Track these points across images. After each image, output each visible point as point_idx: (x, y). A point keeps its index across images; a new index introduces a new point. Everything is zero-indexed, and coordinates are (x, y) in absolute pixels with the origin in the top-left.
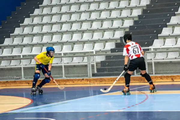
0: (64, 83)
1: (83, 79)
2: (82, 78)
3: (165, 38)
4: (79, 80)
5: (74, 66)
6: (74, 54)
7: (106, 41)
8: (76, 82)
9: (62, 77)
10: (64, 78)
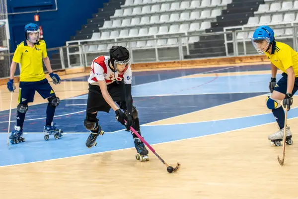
0: (157, 66)
1: (175, 62)
2: (173, 61)
3: (260, 15)
4: (171, 63)
5: (169, 49)
6: (170, 35)
7: (203, 20)
8: (167, 65)
9: (155, 60)
10: (158, 61)
